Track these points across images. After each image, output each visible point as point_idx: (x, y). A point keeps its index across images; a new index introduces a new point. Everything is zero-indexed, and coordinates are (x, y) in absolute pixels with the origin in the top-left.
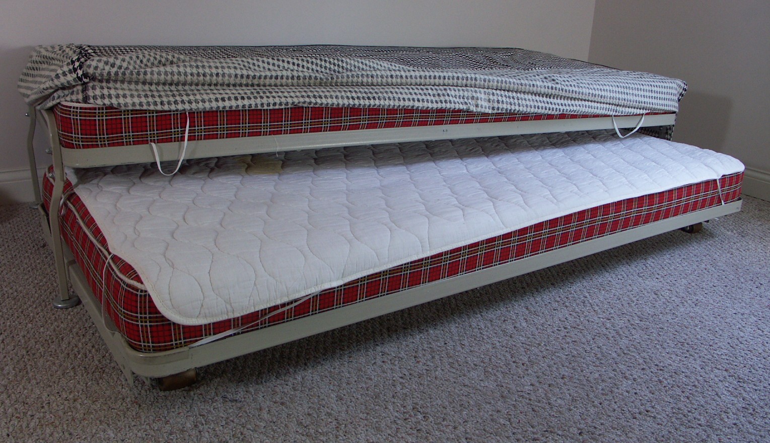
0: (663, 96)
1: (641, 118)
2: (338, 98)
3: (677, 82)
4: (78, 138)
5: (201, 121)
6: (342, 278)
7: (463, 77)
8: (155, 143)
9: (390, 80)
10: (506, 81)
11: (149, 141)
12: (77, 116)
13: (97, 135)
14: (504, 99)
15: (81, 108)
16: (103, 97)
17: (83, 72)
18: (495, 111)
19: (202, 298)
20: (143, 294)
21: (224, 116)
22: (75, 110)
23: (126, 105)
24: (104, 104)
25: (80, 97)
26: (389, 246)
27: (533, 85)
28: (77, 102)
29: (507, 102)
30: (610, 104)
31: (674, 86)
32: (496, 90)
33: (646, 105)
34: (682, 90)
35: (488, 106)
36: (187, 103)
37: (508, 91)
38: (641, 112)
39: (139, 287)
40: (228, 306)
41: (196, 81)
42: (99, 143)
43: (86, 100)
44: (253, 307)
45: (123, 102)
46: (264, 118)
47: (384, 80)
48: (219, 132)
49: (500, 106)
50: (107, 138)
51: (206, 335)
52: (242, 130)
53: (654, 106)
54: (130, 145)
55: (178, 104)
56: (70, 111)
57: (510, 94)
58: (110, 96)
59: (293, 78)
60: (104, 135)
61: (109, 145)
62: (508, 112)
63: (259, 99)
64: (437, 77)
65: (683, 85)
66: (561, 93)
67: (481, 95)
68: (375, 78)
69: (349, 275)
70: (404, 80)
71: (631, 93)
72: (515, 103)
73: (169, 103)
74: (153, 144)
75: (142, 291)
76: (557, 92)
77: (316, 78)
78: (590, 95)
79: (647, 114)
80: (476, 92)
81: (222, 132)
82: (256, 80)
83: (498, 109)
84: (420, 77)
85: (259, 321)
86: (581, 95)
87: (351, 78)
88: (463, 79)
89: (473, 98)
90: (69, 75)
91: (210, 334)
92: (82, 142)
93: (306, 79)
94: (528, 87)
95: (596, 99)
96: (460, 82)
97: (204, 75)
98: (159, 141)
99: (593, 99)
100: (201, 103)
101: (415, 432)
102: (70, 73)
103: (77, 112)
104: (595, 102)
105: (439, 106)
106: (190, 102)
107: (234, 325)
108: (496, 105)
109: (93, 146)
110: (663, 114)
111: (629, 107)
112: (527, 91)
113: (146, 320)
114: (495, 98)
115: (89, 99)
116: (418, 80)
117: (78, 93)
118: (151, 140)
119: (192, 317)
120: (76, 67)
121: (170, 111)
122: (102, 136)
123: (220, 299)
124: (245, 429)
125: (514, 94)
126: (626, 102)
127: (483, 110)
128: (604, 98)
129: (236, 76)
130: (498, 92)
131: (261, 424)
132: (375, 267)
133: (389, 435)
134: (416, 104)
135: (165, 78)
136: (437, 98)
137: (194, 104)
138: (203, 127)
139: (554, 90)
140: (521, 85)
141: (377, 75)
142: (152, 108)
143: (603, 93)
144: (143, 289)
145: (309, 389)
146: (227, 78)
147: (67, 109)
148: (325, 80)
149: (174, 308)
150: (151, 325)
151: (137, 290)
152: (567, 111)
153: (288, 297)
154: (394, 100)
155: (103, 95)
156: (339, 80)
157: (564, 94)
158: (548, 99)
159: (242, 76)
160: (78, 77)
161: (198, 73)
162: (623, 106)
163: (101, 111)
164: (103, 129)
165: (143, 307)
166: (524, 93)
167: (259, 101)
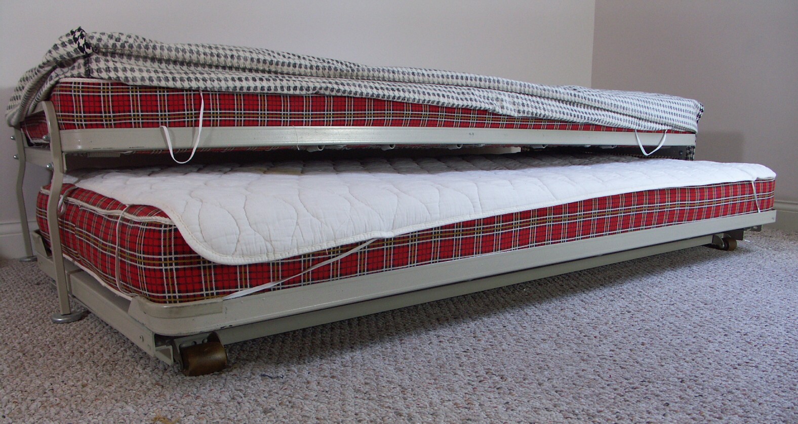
0: (682, 113)
1: (663, 136)
2: (362, 87)
3: (694, 101)
4: (81, 116)
5: (217, 104)
6: (392, 229)
7: (485, 79)
8: (166, 126)
9: (411, 77)
10: (529, 86)
11: (160, 124)
12: (79, 92)
13: (101, 113)
14: (529, 102)
15: (83, 84)
16: (108, 70)
17: (85, 40)
18: (521, 115)
19: (238, 232)
20: (167, 229)
21: (241, 100)
22: (77, 85)
23: (134, 79)
24: (110, 78)
25: (82, 71)
26: (440, 202)
27: (556, 91)
28: (78, 77)
29: (532, 105)
30: (632, 117)
31: (692, 104)
32: (520, 93)
33: (667, 120)
34: (698, 111)
35: (513, 109)
36: (201, 80)
37: (532, 95)
38: (664, 127)
39: (162, 222)
40: (269, 245)
41: (210, 62)
42: (104, 122)
43: (88, 74)
44: (296, 250)
45: (131, 76)
46: (284, 106)
47: (406, 77)
48: (236, 119)
49: (526, 109)
50: (114, 116)
51: (241, 287)
52: (261, 117)
53: (675, 123)
54: (139, 127)
55: (191, 81)
56: (71, 87)
57: (534, 98)
58: (116, 69)
59: (311, 67)
60: (109, 113)
61: (116, 126)
62: (534, 116)
63: (278, 81)
64: (459, 78)
65: (699, 105)
66: (583, 101)
67: (505, 97)
68: (396, 74)
69: (400, 227)
70: (426, 79)
71: (652, 107)
72: (540, 108)
73: (182, 80)
74: (165, 127)
75: (166, 226)
76: (580, 100)
77: (336, 69)
78: (613, 105)
79: (669, 131)
80: (500, 94)
81: (239, 119)
82: (274, 66)
83: (524, 112)
84: (443, 76)
85: (302, 274)
86: (603, 104)
87: (372, 72)
88: (486, 81)
89: (497, 99)
90: (69, 46)
91: (246, 287)
92: (85, 121)
93: (325, 69)
94: (551, 92)
95: (619, 110)
96: (482, 83)
97: (218, 56)
98: (171, 125)
99: (615, 110)
100: (216, 82)
101: (495, 389)
102: (70, 44)
103: (79, 87)
104: (617, 113)
105: (465, 103)
106: (204, 80)
107: (274, 277)
108: (521, 108)
109: (97, 126)
110: (683, 133)
111: (651, 122)
112: (550, 97)
113: (171, 262)
114: (520, 101)
115: (93, 72)
116: (441, 80)
117: (79, 67)
118: (162, 122)
119: (227, 254)
120: (76, 36)
121: (182, 90)
122: (108, 115)
123: (258, 235)
124: (294, 399)
125: (538, 99)
126: (648, 116)
127: (509, 113)
128: (627, 109)
129: (252, 59)
130: (522, 96)
131: (312, 393)
132: (426, 222)
133: (466, 393)
134: (442, 100)
135: (176, 55)
136: (462, 96)
137: (209, 82)
138: (219, 111)
139: (577, 98)
140: (544, 90)
141: (398, 71)
142: (163, 84)
143: (625, 105)
144: (168, 223)
145: (361, 366)
146: (242, 61)
147: (67, 85)
148: (345, 72)
149: (205, 241)
150: (178, 268)
151: (160, 226)
152: (591, 120)
153: (335, 241)
154: (419, 93)
155: (109, 68)
156: (360, 73)
157: (587, 102)
158: (572, 107)
159: (258, 60)
160: (79, 47)
161: (212, 53)
162: (645, 120)
163: (106, 87)
164: (109, 106)
165: (167, 245)
166: (548, 98)
167: (278, 83)
